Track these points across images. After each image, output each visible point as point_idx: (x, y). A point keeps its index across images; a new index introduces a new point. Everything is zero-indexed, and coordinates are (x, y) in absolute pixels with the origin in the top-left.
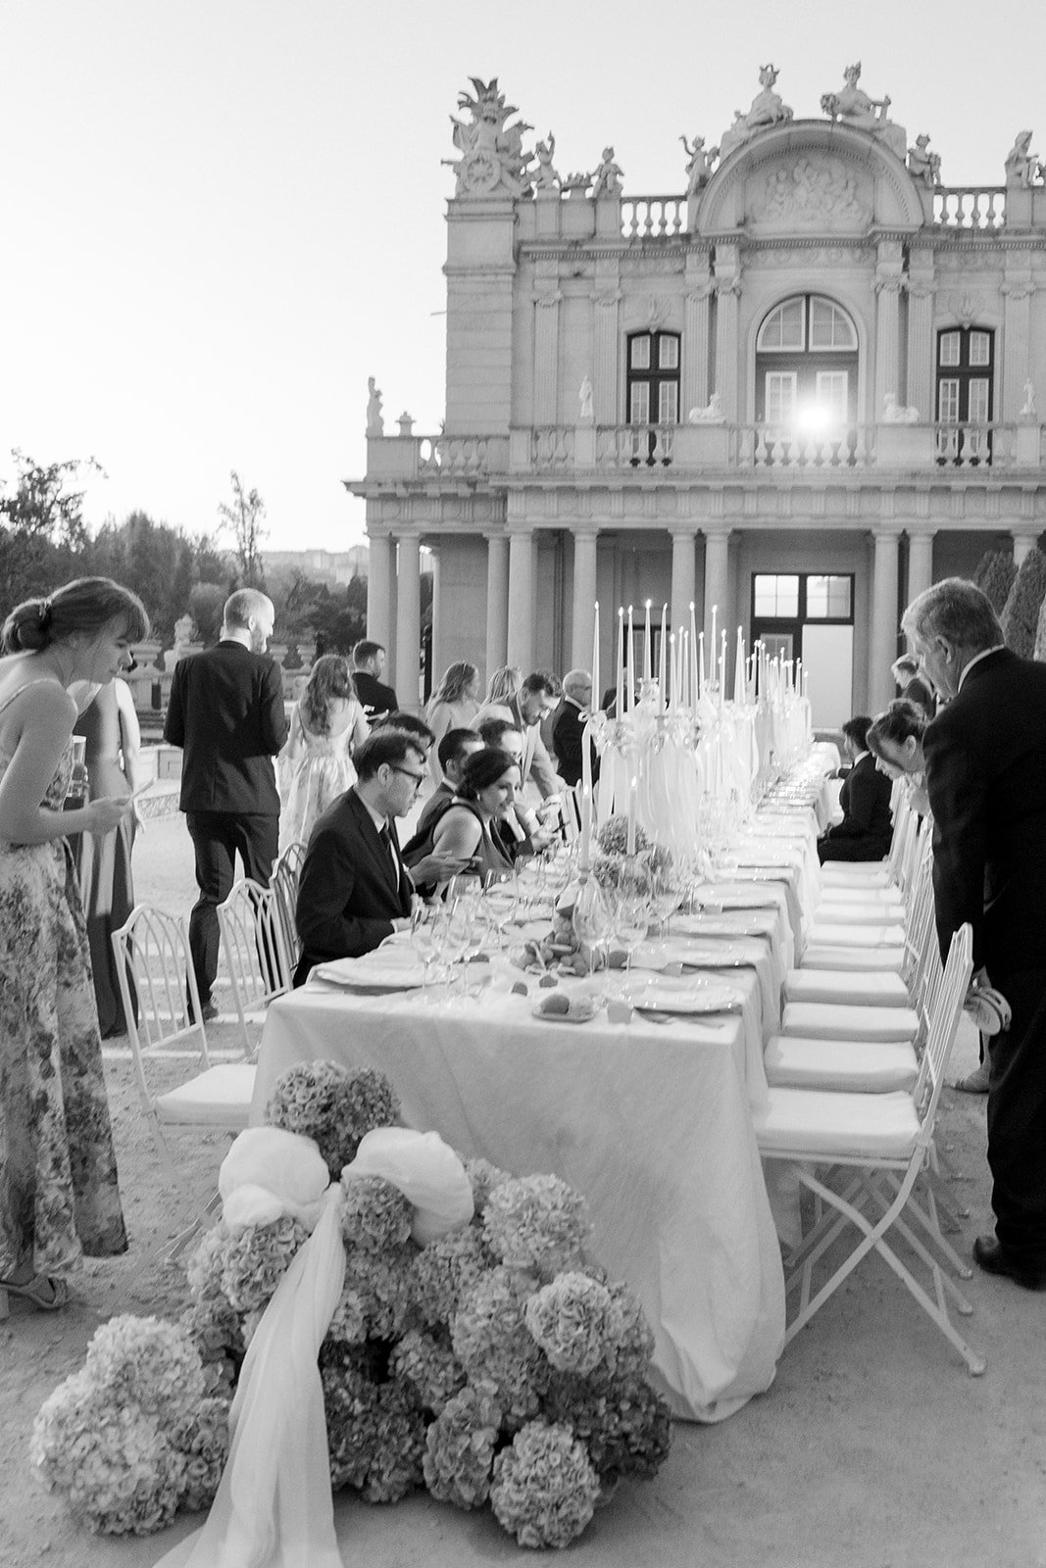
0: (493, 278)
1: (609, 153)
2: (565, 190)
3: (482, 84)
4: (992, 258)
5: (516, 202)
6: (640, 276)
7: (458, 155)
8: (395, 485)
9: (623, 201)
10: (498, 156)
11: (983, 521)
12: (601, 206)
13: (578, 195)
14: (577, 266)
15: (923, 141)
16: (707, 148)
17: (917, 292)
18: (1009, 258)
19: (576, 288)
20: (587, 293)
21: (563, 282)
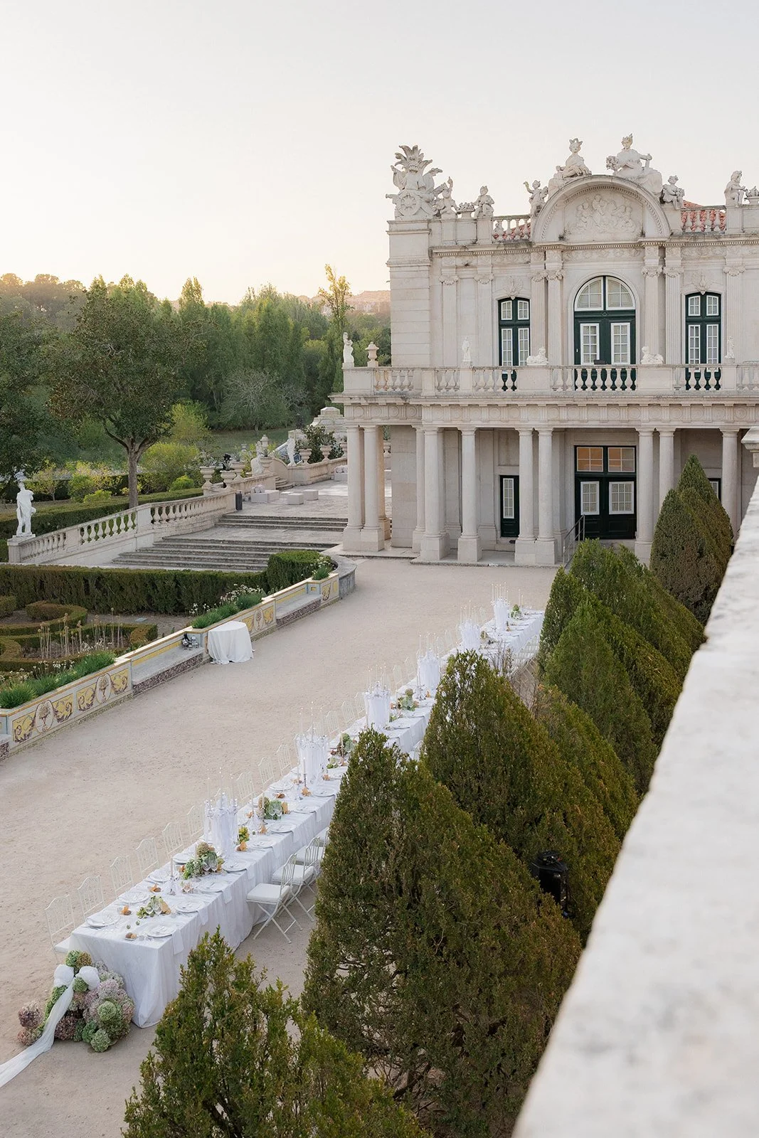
0: (417, 268)
1: (484, 189)
2: (459, 213)
3: (409, 149)
4: (718, 250)
5: (429, 221)
6: (505, 265)
7: (396, 191)
8: (360, 398)
9: (493, 219)
10: (419, 193)
11: (702, 423)
12: (479, 223)
13: (466, 216)
14: (467, 259)
15: (673, 180)
16: (542, 187)
17: (670, 274)
18: (728, 251)
19: (466, 273)
20: (472, 276)
21: (458, 270)
